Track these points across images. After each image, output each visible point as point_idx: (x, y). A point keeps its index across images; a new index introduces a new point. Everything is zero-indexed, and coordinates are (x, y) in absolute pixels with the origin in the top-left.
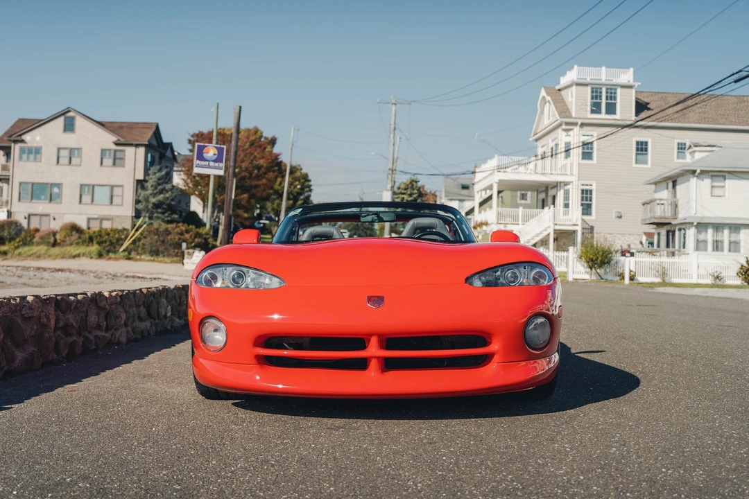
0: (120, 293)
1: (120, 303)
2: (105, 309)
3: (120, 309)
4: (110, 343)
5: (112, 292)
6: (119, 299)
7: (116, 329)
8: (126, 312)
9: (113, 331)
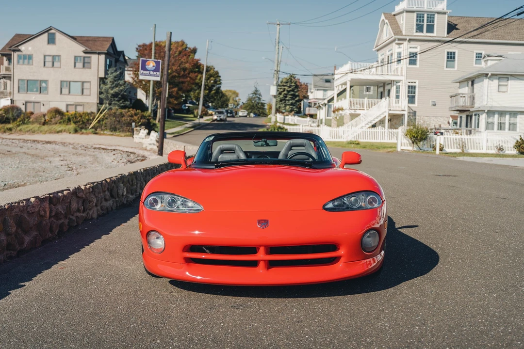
0: (92, 185)
1: (92, 192)
2: (82, 197)
3: (93, 196)
4: (86, 220)
5: (87, 185)
6: (91, 190)
7: (90, 210)
8: (96, 197)
9: (88, 211)
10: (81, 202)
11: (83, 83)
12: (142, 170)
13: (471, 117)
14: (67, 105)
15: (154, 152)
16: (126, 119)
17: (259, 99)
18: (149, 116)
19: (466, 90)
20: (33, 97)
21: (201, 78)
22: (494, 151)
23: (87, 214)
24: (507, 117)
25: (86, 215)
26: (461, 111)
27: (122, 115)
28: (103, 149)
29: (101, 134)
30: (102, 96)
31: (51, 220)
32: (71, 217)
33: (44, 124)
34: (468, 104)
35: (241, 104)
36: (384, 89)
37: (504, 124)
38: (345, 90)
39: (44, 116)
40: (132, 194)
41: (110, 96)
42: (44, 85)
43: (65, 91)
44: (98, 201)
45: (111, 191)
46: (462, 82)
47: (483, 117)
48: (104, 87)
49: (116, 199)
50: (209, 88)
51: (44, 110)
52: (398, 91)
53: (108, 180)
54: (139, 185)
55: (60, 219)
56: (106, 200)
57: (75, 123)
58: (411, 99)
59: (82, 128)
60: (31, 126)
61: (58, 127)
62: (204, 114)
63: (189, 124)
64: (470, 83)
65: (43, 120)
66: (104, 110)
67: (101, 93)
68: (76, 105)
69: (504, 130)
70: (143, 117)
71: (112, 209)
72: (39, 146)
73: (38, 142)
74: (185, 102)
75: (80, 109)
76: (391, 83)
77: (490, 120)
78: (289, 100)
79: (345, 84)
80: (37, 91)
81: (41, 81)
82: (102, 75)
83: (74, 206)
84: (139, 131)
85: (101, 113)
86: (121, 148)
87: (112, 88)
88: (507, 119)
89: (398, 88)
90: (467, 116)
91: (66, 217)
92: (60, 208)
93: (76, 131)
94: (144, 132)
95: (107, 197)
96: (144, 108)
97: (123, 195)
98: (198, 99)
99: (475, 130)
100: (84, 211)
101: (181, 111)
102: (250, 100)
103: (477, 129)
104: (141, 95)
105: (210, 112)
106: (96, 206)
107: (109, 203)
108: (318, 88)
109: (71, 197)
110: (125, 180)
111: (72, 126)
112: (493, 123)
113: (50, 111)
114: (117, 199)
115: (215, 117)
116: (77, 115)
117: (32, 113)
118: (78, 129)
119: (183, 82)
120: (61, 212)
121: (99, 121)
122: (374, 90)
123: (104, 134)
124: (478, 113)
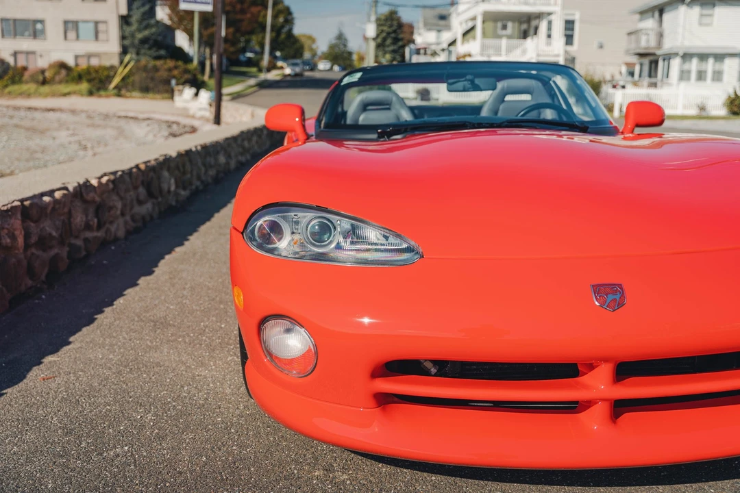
0: (112, 177)
1: (113, 189)
2: (94, 201)
3: (115, 197)
4: (104, 244)
5: (102, 177)
6: (111, 186)
7: (111, 223)
8: (121, 198)
9: (107, 225)
10: (91, 210)
11: (96, 23)
12: (199, 148)
13: (656, 62)
14: (77, 57)
15: (207, 120)
16: (163, 74)
17: (345, 46)
18: (195, 69)
19: (650, 23)
20: (25, 44)
21: (265, 16)
22: (693, 112)
23: (106, 233)
24: (711, 61)
25: (104, 235)
26: (641, 55)
27: (156, 69)
28: (132, 118)
29: (126, 97)
30: (127, 42)
31: (29, 253)
32: (73, 241)
33: (44, 82)
34: (653, 43)
35: (319, 53)
36: (529, 26)
37: (705, 72)
38: (473, 28)
39: (43, 72)
40: (184, 189)
41: (136, 42)
42: (39, 26)
43: (71, 35)
44: (124, 206)
45: (148, 186)
46: (644, 13)
47: (676, 63)
48: (128, 30)
49: (156, 198)
50: (276, 30)
51: (42, 63)
52: (549, 29)
53: (143, 167)
54: (195, 173)
55: (51, 248)
56: (140, 203)
57: (89, 81)
58: (569, 39)
59: (99, 89)
60: (24, 87)
61: (64, 88)
62: (272, 66)
63: (252, 82)
64: (657, 14)
65: (41, 78)
66: (128, 63)
67: (123, 38)
68: (89, 56)
69: (705, 80)
70: (186, 71)
71: (152, 217)
72: (37, 115)
73: (36, 109)
74: (244, 50)
75: (95, 62)
76: (539, 16)
77: (686, 66)
78: (388, 46)
79: (474, 19)
80: (30, 35)
81: (36, 22)
82: (124, 11)
83: (79, 219)
84: (181, 92)
85: (125, 67)
86: (157, 116)
87: (139, 30)
88: (710, 65)
89: (550, 23)
90: (651, 63)
91: (62, 242)
92: (49, 227)
93: (91, 93)
94: (189, 92)
95: (142, 197)
96: (186, 58)
97: (169, 192)
98: (262, 46)
99: (662, 80)
100: (100, 227)
101: (239, 63)
102: (332, 47)
103: (665, 79)
104: (181, 40)
105: (280, 63)
106: (123, 214)
107: (147, 208)
108: (428, 26)
109: (72, 202)
110: (172, 165)
111: (84, 86)
112: (689, 72)
113: (51, 66)
114: (160, 199)
115: (288, 71)
116: (92, 71)
117: (25, 69)
118: (94, 90)
119: (242, 21)
120: (50, 234)
121: (123, 79)
122: (513, 28)
123: (131, 97)
124: (668, 57)
